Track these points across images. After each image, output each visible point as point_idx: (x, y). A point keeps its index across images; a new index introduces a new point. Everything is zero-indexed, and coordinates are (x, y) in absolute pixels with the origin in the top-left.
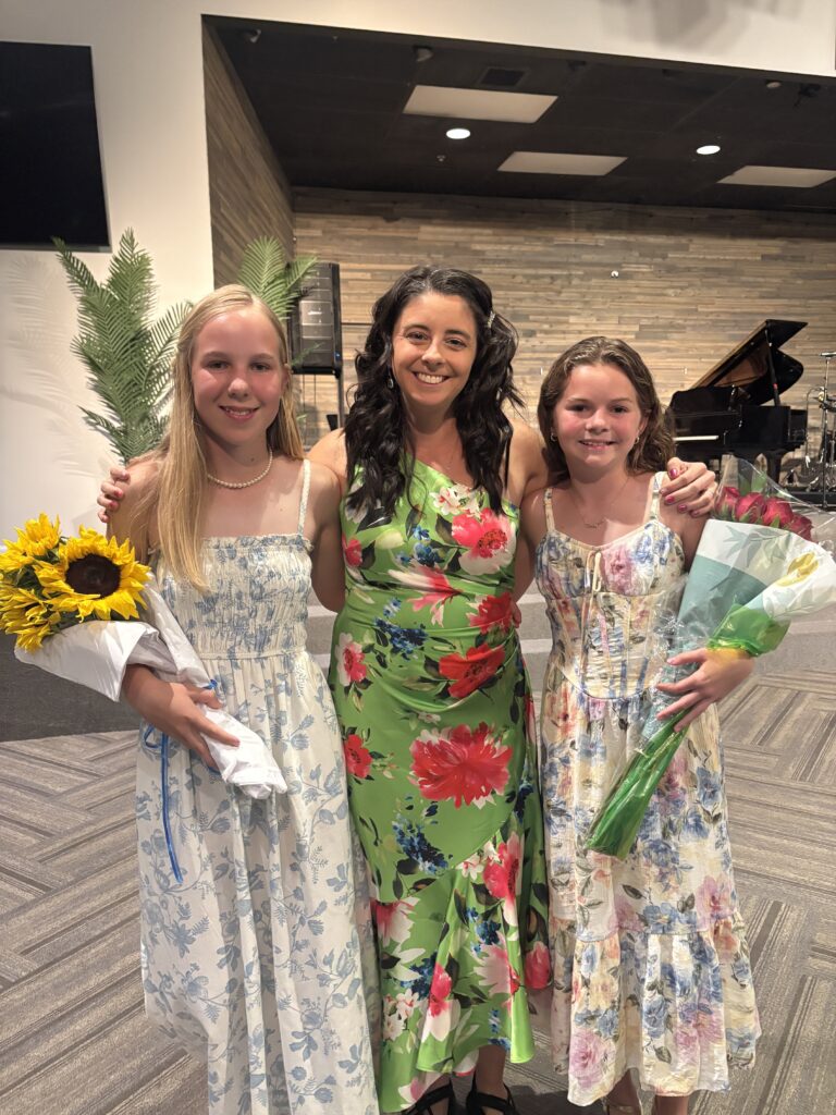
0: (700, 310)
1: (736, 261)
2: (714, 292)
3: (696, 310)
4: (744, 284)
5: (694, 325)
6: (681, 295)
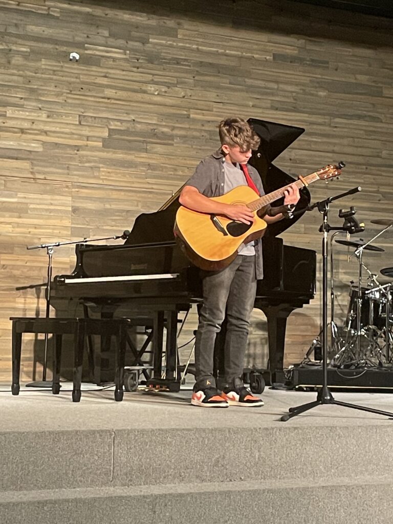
0: (192, 116)
1: (241, 57)
2: (212, 95)
3: (188, 117)
4: (250, 89)
5: (185, 137)
6: (167, 95)
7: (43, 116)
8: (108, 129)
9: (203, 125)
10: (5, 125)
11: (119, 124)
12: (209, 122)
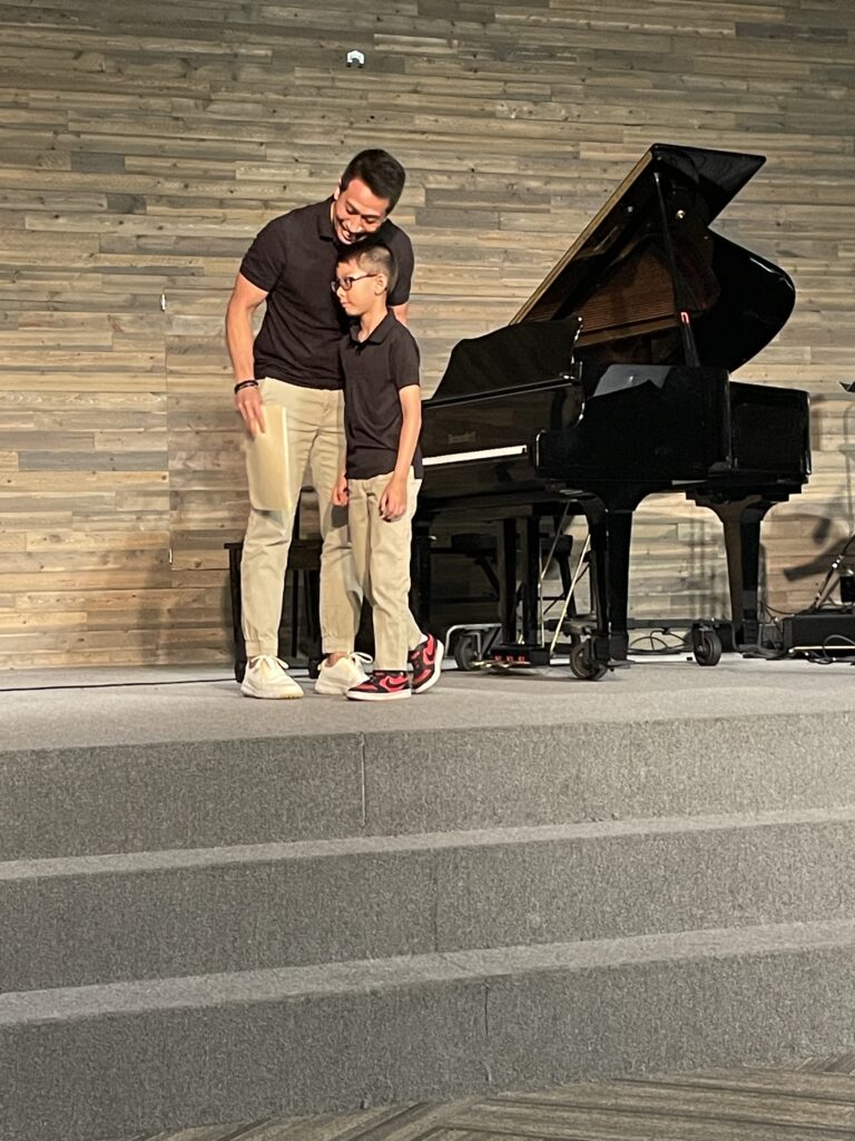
0: (584, 154)
1: (672, 36)
2: (621, 112)
3: (576, 156)
4: (694, 95)
5: (570, 195)
6: (533, 117)
7: (302, 173)
8: (424, 191)
9: (605, 170)
10: (235, 195)
11: (445, 178)
12: (616, 163)
